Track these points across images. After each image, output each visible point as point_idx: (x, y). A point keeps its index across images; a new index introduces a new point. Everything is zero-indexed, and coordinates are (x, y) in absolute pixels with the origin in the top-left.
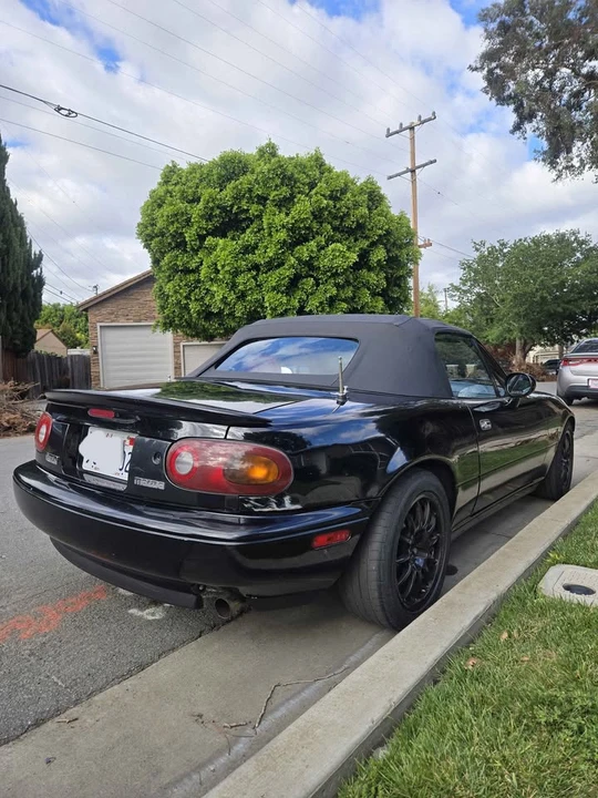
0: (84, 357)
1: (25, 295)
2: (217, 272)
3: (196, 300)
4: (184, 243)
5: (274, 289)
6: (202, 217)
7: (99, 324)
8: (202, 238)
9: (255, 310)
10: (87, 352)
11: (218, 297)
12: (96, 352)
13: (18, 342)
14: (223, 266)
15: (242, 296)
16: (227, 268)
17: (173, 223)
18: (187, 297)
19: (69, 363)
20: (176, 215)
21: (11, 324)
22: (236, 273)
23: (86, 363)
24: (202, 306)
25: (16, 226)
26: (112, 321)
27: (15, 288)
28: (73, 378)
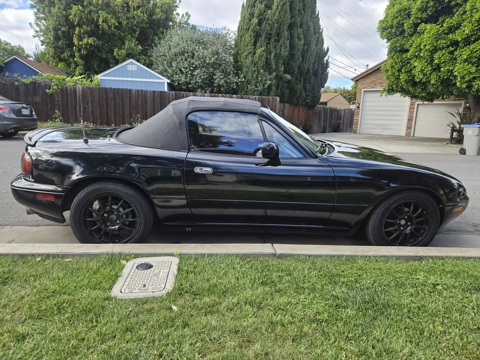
0: (351, 109)
1: (316, 74)
2: (421, 50)
3: (406, 72)
4: (404, 31)
5: (466, 61)
6: (419, 10)
7: (363, 90)
8: (416, 25)
9: (448, 78)
10: (353, 107)
11: (418, 69)
12: (358, 107)
13: (308, 101)
14: (425, 46)
15: (438, 68)
16: (427, 47)
17: (397, 17)
18: (399, 71)
19: (343, 114)
20: (400, 11)
21: (305, 91)
22: (435, 50)
23: (352, 114)
24: (409, 76)
25: (315, 33)
26: (371, 88)
27: (308, 70)
28: (343, 122)
